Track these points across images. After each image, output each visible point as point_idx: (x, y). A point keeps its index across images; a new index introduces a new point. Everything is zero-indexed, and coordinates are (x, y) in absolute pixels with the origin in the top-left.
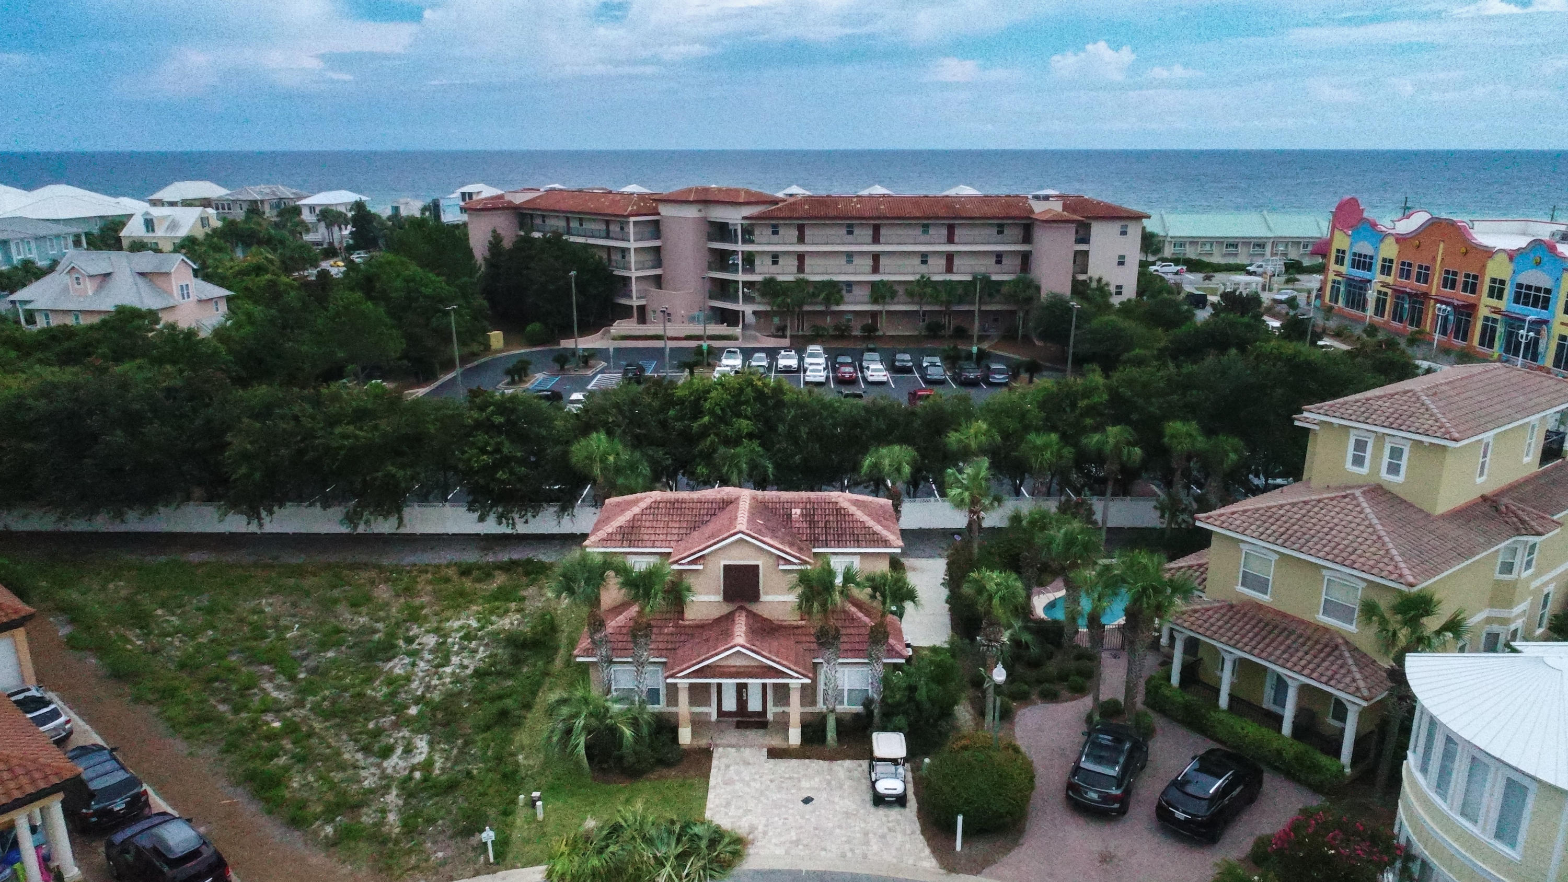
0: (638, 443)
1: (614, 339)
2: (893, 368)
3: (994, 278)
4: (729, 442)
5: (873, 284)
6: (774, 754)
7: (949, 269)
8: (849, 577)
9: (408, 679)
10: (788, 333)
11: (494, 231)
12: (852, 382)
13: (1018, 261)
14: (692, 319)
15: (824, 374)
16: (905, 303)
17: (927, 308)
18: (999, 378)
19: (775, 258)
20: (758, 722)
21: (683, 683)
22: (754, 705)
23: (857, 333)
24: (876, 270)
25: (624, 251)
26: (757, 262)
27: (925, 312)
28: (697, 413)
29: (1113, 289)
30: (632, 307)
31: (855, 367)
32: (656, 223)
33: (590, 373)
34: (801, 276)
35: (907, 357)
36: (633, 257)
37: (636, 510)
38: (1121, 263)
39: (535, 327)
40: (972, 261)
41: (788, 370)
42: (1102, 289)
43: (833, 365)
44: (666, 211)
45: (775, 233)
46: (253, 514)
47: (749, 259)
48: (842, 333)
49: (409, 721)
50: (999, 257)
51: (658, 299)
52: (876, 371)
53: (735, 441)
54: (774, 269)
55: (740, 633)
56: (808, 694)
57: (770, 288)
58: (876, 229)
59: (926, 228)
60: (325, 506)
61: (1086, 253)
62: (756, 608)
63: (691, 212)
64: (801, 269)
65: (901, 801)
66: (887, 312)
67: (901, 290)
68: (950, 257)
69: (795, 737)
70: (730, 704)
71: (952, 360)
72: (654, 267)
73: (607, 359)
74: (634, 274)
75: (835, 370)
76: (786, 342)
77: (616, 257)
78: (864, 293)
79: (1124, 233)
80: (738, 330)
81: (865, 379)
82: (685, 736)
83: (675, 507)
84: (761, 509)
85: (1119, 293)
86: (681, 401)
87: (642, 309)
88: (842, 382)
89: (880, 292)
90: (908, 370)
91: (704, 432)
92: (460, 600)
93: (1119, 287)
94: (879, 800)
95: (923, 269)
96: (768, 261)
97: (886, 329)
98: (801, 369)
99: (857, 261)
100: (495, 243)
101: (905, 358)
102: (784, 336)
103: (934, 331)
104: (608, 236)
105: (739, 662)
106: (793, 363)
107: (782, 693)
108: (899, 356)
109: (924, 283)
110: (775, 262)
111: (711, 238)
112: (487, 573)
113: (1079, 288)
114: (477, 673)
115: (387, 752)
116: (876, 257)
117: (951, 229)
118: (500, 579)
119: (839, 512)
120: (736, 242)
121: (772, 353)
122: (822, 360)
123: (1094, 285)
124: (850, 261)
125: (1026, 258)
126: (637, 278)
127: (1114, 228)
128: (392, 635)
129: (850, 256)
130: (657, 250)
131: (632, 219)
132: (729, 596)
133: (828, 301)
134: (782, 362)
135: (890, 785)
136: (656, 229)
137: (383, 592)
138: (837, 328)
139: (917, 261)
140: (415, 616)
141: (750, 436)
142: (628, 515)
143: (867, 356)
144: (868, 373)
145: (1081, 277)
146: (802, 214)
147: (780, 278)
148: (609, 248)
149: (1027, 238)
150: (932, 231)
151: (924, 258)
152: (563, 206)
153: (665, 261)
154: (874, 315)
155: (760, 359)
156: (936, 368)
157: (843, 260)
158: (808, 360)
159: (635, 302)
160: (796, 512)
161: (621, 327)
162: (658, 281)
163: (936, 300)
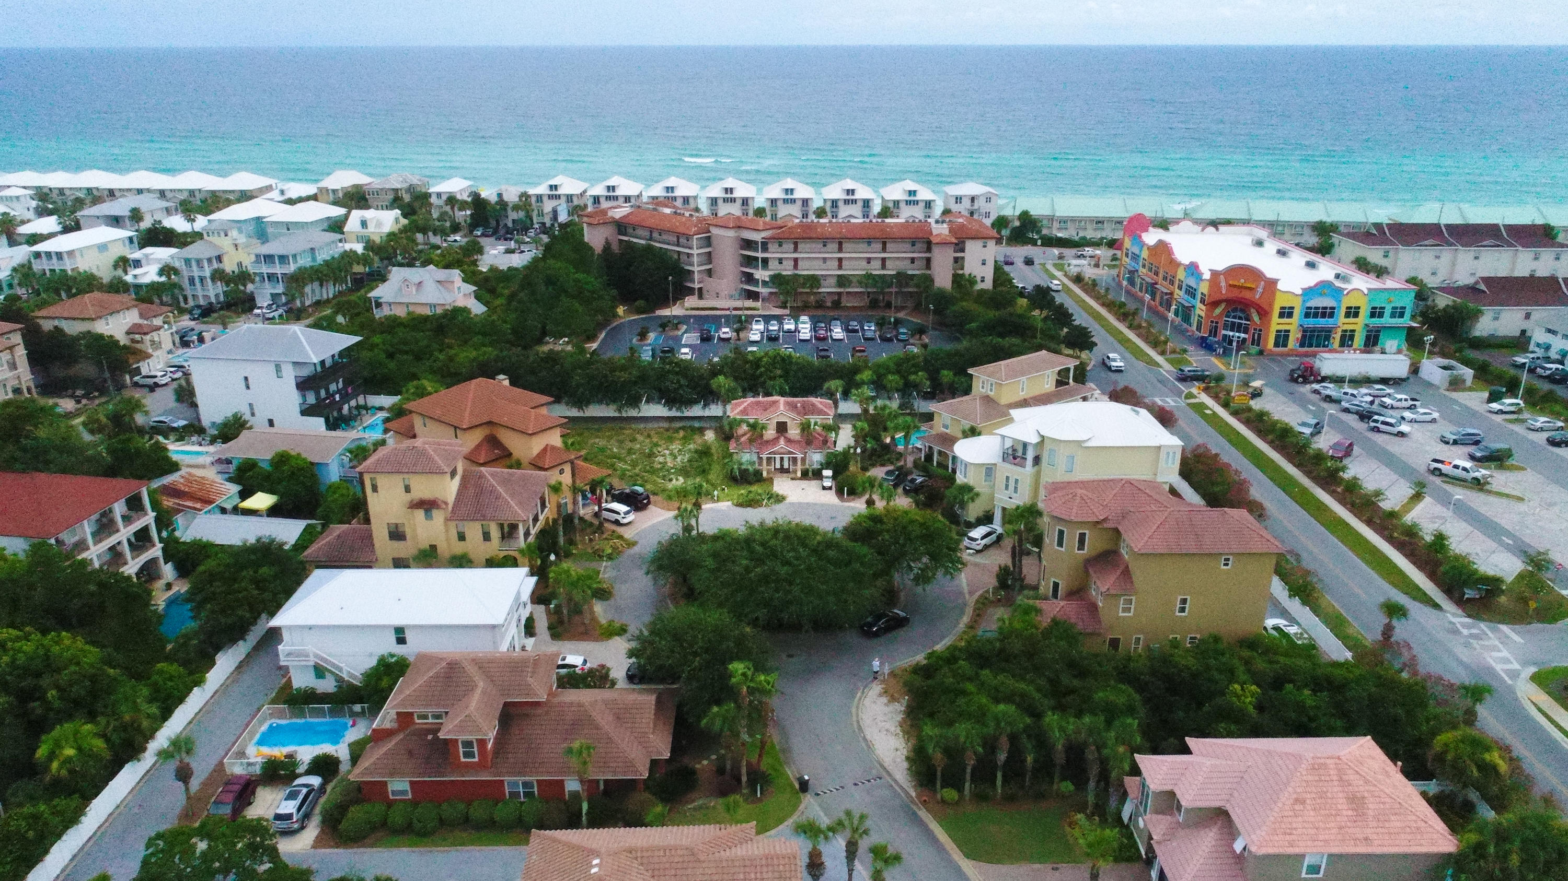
0: (736, 379)
1: (687, 310)
2: (847, 330)
3: (910, 272)
4: (771, 378)
5: (839, 276)
6: (792, 479)
7: (884, 267)
8: (816, 424)
9: (666, 463)
10: (788, 305)
11: (607, 239)
12: (824, 339)
13: (925, 262)
14: (731, 297)
15: (809, 335)
16: (857, 287)
17: (869, 290)
18: (902, 337)
19: (781, 261)
20: (787, 471)
21: (764, 456)
22: (786, 466)
23: (829, 304)
24: (840, 267)
25: (689, 255)
26: (770, 263)
27: (869, 293)
28: (758, 367)
29: (979, 279)
30: (694, 289)
31: (826, 330)
32: (709, 238)
33: (680, 333)
34: (796, 272)
35: (855, 323)
36: (695, 260)
37: (746, 404)
38: (984, 264)
39: (640, 303)
40: (898, 263)
41: (789, 331)
42: (972, 281)
43: (814, 329)
44: (715, 231)
45: (780, 246)
46: (580, 408)
47: (765, 261)
48: (820, 305)
49: (673, 473)
50: (913, 260)
51: (710, 284)
52: (838, 332)
53: (773, 378)
54: (780, 267)
55: (782, 441)
56: (803, 460)
57: (777, 279)
58: (840, 244)
59: (869, 243)
60: (608, 405)
61: (963, 258)
62: (787, 435)
63: (731, 233)
64: (796, 266)
65: (830, 488)
66: (847, 293)
67: (854, 280)
68: (884, 260)
69: (799, 474)
70: (778, 466)
71: (881, 324)
72: (706, 264)
73: (687, 323)
74: (696, 269)
75: (815, 331)
76: (787, 312)
77: (683, 258)
78: (833, 281)
79: (985, 246)
80: (759, 304)
81: (831, 336)
82: (765, 474)
83: (758, 403)
84: (787, 403)
85: (983, 281)
86: (751, 362)
87: (700, 289)
88: (818, 339)
89: (842, 281)
90: (856, 331)
91: (761, 375)
92: (671, 440)
93: (983, 277)
94: (824, 488)
95: (868, 266)
96: (777, 262)
97: (845, 302)
98: (797, 330)
99: (828, 263)
100: (607, 247)
101: (854, 324)
102: (785, 307)
103: (874, 304)
104: (678, 245)
105: (782, 450)
106: (792, 327)
107: (795, 459)
108: (851, 323)
109: (869, 276)
110: (780, 263)
111: (742, 248)
112: (677, 430)
113: (958, 279)
114: (689, 461)
115: (671, 480)
116: (840, 260)
117: (884, 244)
118: (682, 433)
119: (813, 405)
120: (758, 251)
121: (780, 319)
122: (808, 326)
123: (967, 277)
124: (825, 262)
125: (928, 260)
126: (699, 271)
127: (979, 243)
128: (651, 450)
129: (825, 259)
130: (710, 253)
131: (695, 237)
132: (778, 432)
133: (812, 287)
134: (786, 327)
135: (828, 483)
136: (708, 241)
137: (640, 438)
138: (817, 302)
139: (864, 263)
140: (656, 445)
141: (781, 377)
142: (742, 407)
143: (833, 322)
144: (833, 334)
145: (961, 272)
146: (797, 236)
147: (784, 273)
148: (679, 253)
149: (929, 250)
150: (873, 245)
151: (869, 260)
152: (647, 224)
153: (715, 261)
154: (839, 294)
155: (773, 325)
156: (871, 328)
157: (821, 262)
158: (800, 326)
159: (697, 286)
160: (799, 405)
161: (691, 301)
162: (709, 273)
163: (874, 286)
